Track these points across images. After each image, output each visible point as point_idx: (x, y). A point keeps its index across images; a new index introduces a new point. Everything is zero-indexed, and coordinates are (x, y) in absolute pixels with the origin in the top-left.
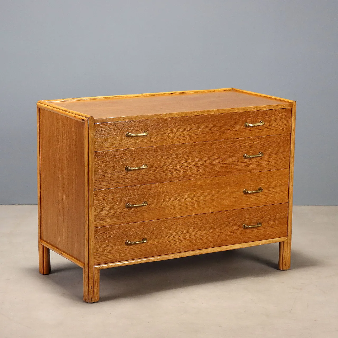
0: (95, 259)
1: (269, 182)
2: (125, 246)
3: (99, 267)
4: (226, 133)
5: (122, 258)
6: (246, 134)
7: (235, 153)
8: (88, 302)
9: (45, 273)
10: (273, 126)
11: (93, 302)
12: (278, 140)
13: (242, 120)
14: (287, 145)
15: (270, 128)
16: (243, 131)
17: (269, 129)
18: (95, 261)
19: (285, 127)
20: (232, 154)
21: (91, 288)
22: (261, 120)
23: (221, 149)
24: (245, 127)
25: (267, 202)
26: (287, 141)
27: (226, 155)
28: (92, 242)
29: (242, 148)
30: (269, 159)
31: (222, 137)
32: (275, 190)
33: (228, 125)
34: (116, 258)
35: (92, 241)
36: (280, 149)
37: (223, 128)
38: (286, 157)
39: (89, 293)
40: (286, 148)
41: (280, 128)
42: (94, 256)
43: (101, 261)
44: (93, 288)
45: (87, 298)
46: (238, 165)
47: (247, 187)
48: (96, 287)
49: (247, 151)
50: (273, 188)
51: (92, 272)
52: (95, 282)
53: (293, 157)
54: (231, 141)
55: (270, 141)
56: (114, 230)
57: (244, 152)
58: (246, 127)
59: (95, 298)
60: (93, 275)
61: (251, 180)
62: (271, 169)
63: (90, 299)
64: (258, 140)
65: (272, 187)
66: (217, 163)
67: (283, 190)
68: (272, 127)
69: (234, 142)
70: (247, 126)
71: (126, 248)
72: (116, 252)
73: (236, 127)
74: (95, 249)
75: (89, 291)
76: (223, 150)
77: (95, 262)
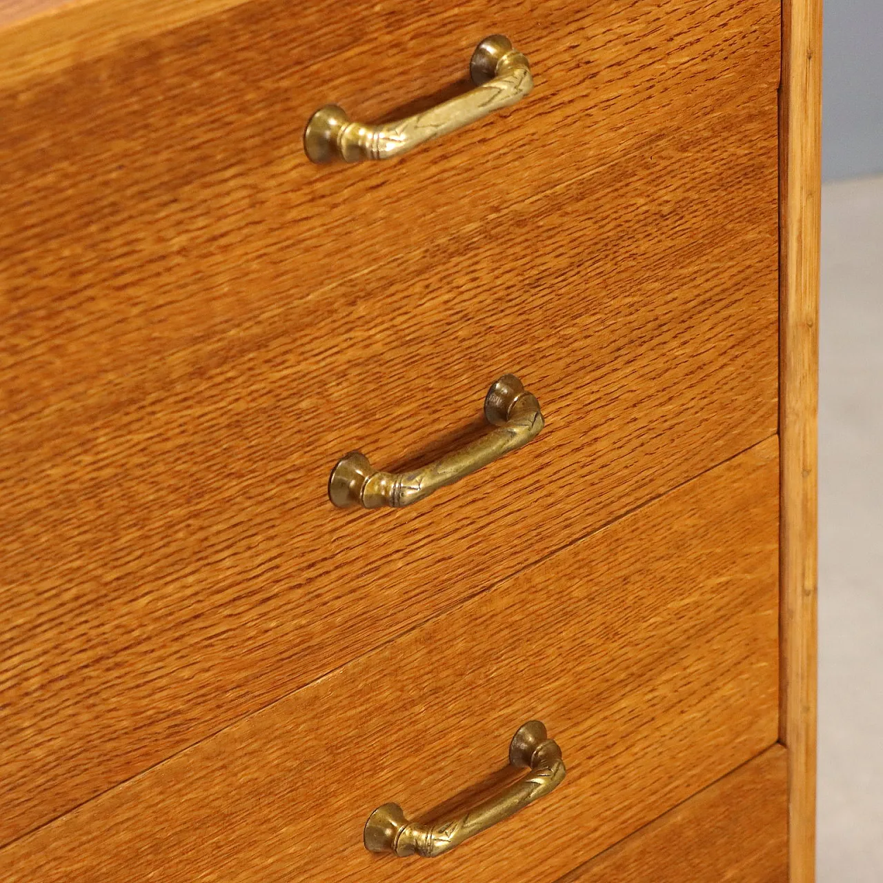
1: (610, 633)
4: (103, 305)
6: (329, 246)
7: (233, 488)
10: (609, 55)
12: (668, 195)
13: (273, 97)
14: (752, 217)
15: (582, 90)
16: (293, 214)
17: (569, 110)
19: (727, 33)
20: (196, 515)
22: (477, 37)
23: (55, 505)
24: (309, 171)
25: (593, 824)
26: (753, 172)
27: (129, 548)
29: (304, 405)
30: (594, 418)
31: (58, 363)
32: (662, 691)
33: (115, 208)
36: (682, 282)
37: (47, 264)
38: (741, 342)
40: (746, 247)
41: (672, 61)
46: (273, 603)
47: (400, 777)
49: (367, 416)
50: (641, 676)
53: (811, 326)
54: (166, 384)
55: (590, 230)
57: (332, 441)
58: (322, 162)
61: (435, 691)
62: (614, 506)
64: (463, 261)
65: (634, 669)
66: (34, 683)
67: (731, 657)
68: (605, 75)
69: (200, 373)
70: (329, 151)
73: (207, 193)
76: (87, 511)
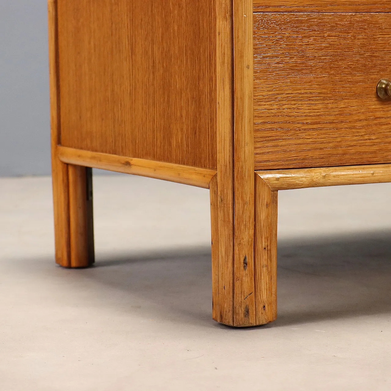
0: (258, 145)
2: (373, 104)
3: (278, 179)
5: (359, 153)
8: (231, 324)
9: (74, 264)
11: (253, 322)
18: (258, 151)
21: (245, 263)
28: (245, 69)
34: (340, 151)
35: (245, 64)
39: (237, 284)
42: (257, 131)
43: (281, 156)
44: (250, 261)
45: (227, 306)
48: (264, 262)
51: (249, 197)
52: (259, 240)
56: (334, 34)
59: (262, 306)
60: (253, 211)
63: (241, 311)
71: (375, 110)
72: (339, 126)
74: (257, 101)
75: (237, 275)
77: (259, 158)
